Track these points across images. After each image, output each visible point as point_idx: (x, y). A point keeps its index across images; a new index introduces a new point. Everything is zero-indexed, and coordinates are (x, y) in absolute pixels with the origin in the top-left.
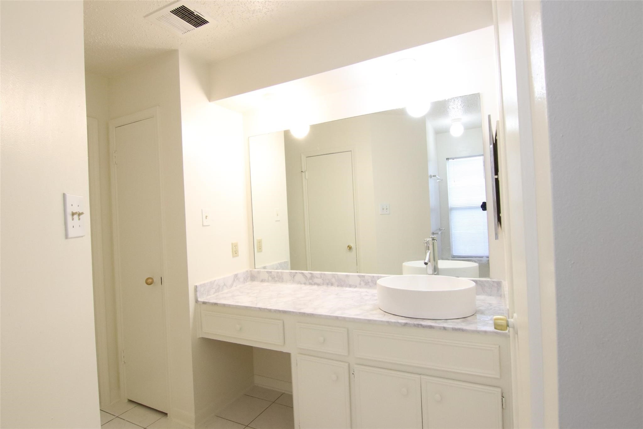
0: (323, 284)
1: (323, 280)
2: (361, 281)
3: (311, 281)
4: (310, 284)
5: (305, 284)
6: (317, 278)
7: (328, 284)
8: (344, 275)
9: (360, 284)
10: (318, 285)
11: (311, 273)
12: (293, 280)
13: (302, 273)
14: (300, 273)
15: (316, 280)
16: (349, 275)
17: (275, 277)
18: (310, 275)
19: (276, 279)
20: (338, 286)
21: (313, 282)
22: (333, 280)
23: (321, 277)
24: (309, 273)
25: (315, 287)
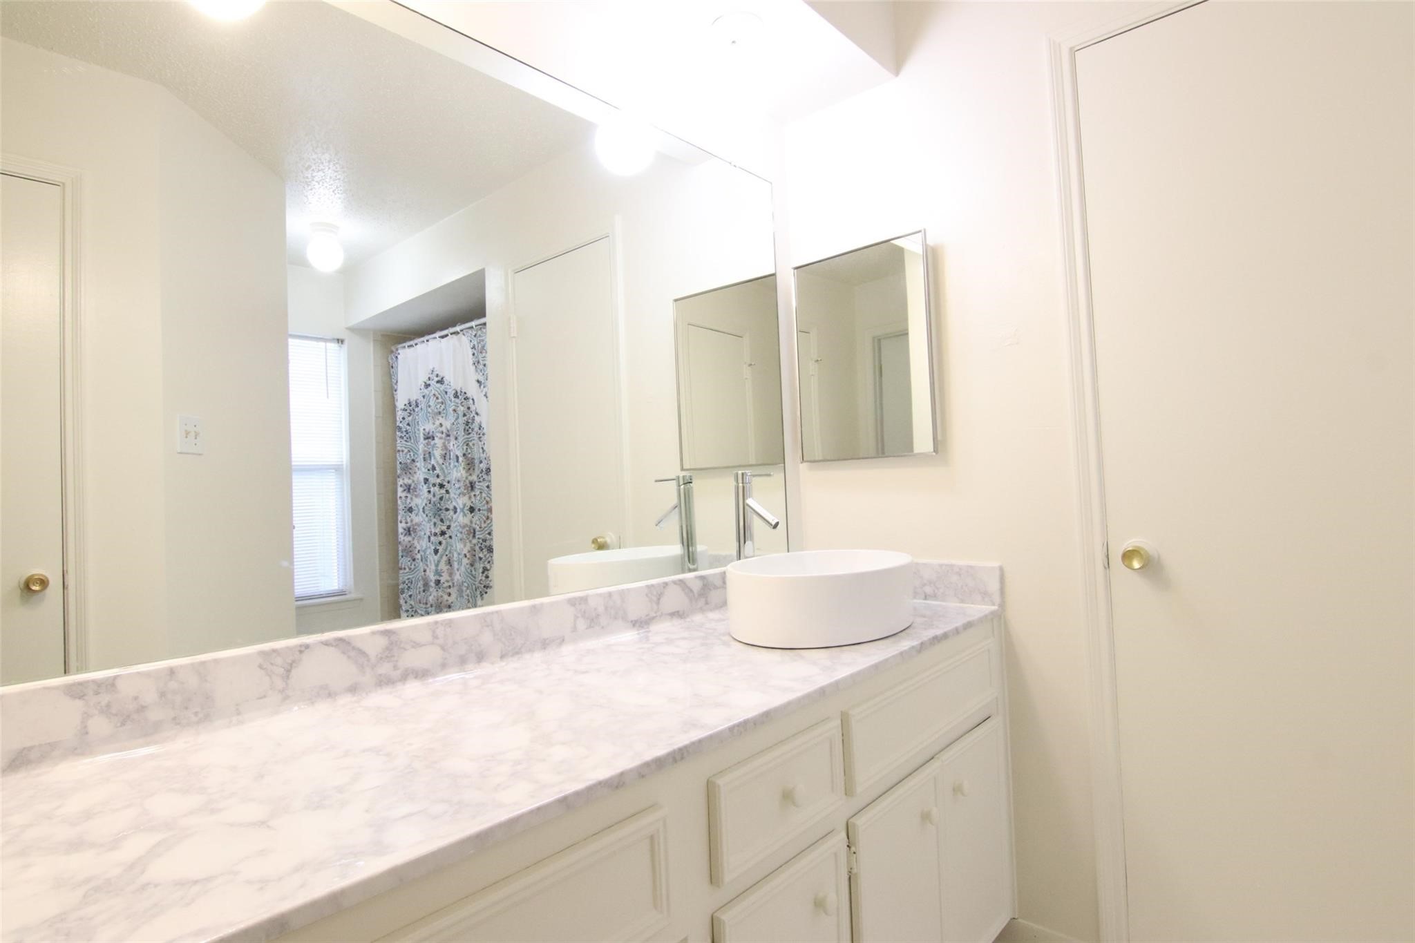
0: (444, 666)
1: (443, 648)
2: (576, 617)
3: (386, 668)
4: (384, 682)
5: (353, 689)
6: (417, 645)
7: (462, 661)
8: (522, 609)
9: (574, 629)
10: (421, 674)
11: (387, 633)
12: (282, 691)
13: (341, 640)
14: (326, 643)
15: (411, 659)
16: (542, 604)
17: (142, 709)
18: (382, 642)
19: (154, 715)
20: (502, 657)
21: (395, 668)
22: (486, 638)
23: (435, 637)
24: (373, 633)
25: (412, 688)
